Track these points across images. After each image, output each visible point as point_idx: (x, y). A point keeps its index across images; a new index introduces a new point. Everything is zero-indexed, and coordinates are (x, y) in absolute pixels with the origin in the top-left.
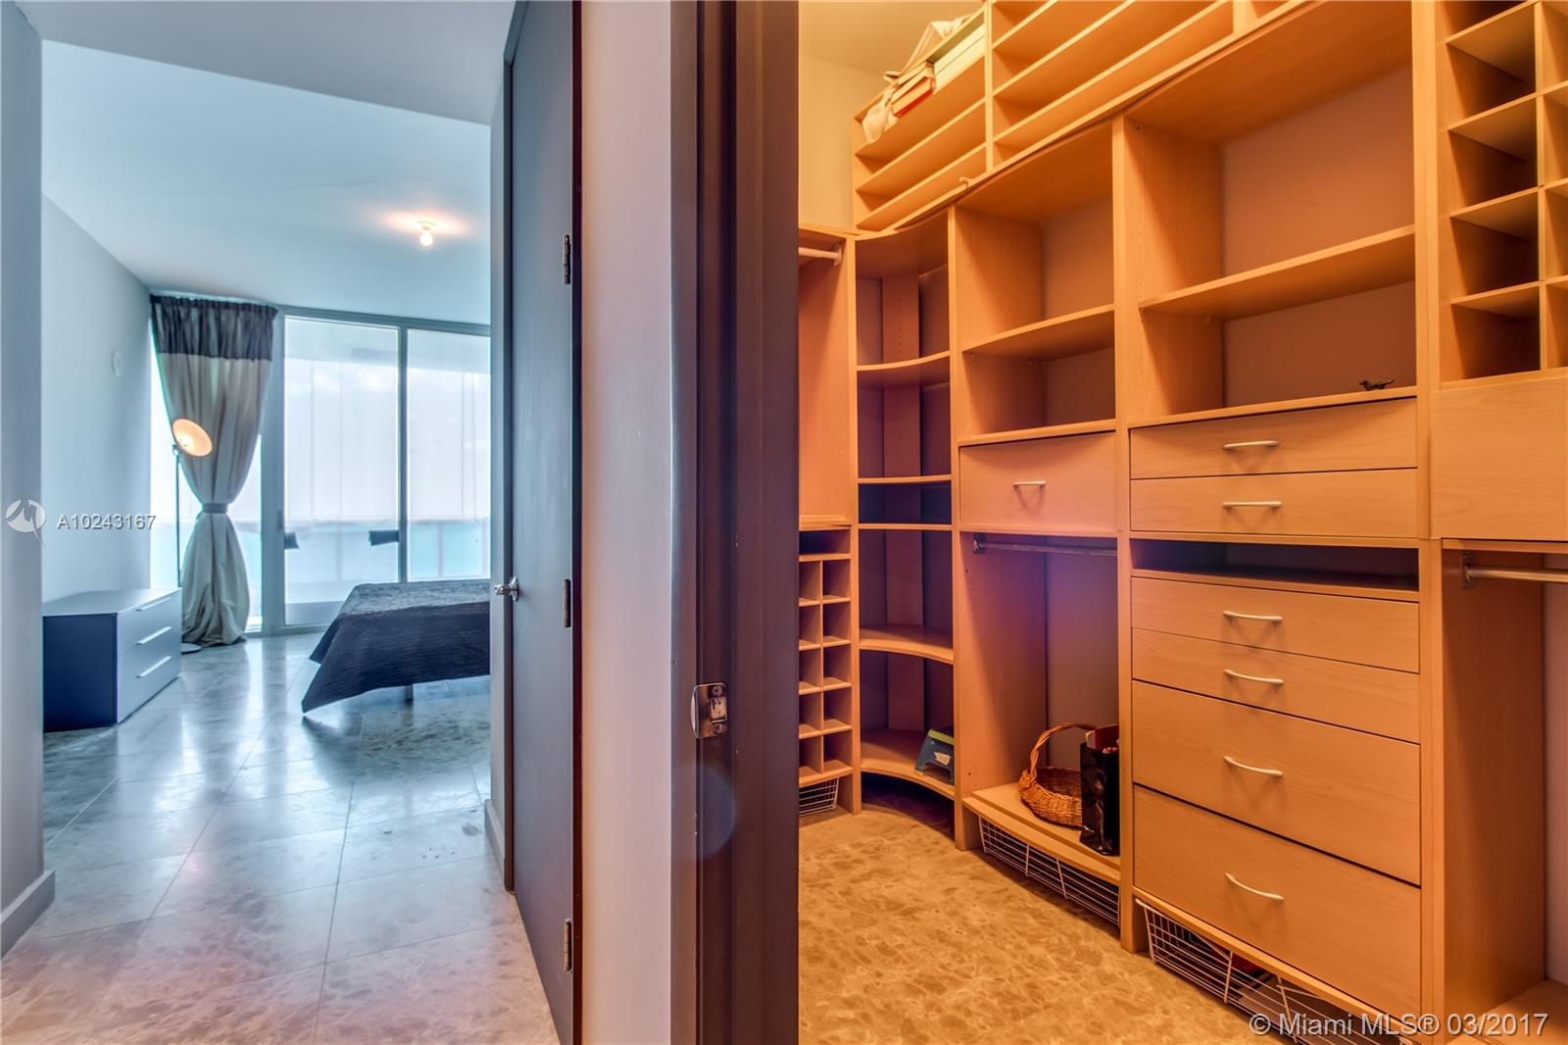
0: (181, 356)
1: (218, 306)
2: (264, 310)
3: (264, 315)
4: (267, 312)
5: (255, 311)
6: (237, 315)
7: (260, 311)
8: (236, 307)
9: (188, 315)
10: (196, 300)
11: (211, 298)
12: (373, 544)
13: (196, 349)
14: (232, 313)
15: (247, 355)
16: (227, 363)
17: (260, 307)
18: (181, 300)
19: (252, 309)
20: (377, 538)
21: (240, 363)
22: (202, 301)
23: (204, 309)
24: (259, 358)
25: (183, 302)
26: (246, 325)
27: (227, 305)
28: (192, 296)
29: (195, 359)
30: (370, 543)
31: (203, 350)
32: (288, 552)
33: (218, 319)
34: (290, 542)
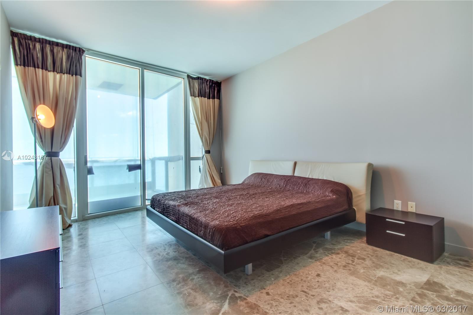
0: (31, 69)
1: (52, 44)
2: (78, 50)
3: (78, 52)
4: (79, 51)
5: (73, 50)
6: (63, 50)
7: (76, 50)
8: (63, 46)
9: (34, 46)
10: (39, 39)
11: (48, 38)
12: (129, 171)
13: (40, 66)
14: (60, 48)
15: (69, 72)
16: (58, 76)
17: (76, 48)
18: (31, 36)
19: (71, 48)
20: (132, 168)
21: (65, 77)
22: (43, 39)
23: (44, 44)
24: (76, 75)
25: (31, 38)
26: (68, 57)
27: (57, 44)
28: (37, 36)
29: (40, 71)
30: (128, 170)
31: (44, 67)
32: (89, 177)
33: (52, 51)
34: (90, 171)
